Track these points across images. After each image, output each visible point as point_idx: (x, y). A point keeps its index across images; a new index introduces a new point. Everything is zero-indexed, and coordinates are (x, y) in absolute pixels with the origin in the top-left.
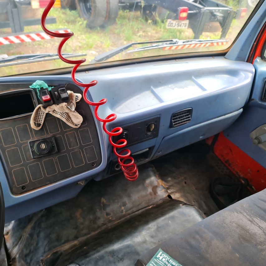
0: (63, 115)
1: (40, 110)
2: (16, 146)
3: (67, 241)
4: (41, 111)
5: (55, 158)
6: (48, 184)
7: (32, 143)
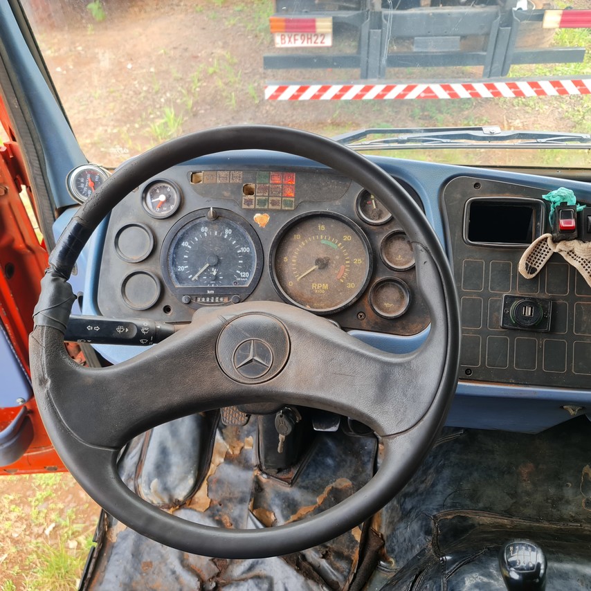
0: (587, 265)
1: (544, 244)
2: (479, 295)
3: (488, 509)
4: (545, 246)
5: (541, 341)
6: (511, 384)
7: (510, 300)
